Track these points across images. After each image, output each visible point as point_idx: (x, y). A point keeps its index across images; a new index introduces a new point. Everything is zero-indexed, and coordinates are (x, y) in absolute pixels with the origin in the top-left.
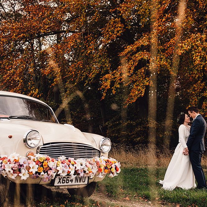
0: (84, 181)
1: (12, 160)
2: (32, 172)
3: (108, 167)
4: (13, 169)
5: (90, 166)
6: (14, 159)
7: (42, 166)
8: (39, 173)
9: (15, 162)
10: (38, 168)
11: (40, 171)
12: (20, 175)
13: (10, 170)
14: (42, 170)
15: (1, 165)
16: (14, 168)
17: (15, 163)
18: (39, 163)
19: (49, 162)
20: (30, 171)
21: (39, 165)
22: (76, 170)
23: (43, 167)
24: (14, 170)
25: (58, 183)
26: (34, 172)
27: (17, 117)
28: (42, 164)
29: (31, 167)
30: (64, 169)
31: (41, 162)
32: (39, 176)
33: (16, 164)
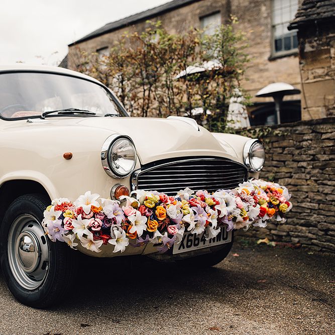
0: (225, 237)
1: (87, 209)
2: (135, 234)
3: (274, 202)
4: (93, 229)
5: (244, 205)
6: (90, 206)
7: (155, 217)
8: (152, 235)
9: (94, 214)
10: (146, 224)
11: (152, 229)
12: (110, 242)
13: (87, 232)
14: (156, 226)
15: (63, 222)
16: (94, 227)
17: (94, 217)
18: (147, 210)
19: (167, 207)
20: (132, 231)
21: (147, 217)
22: (220, 216)
23: (158, 220)
24: (94, 233)
25: (179, 249)
26: (140, 233)
27: (56, 113)
28: (154, 212)
29: (133, 223)
30: (199, 218)
31: (149, 208)
32: (150, 239)
33: (96, 219)
